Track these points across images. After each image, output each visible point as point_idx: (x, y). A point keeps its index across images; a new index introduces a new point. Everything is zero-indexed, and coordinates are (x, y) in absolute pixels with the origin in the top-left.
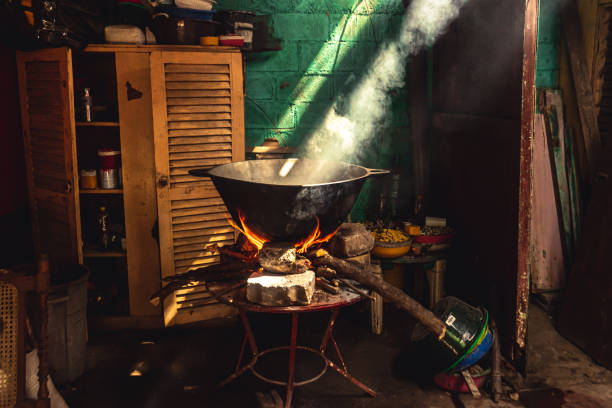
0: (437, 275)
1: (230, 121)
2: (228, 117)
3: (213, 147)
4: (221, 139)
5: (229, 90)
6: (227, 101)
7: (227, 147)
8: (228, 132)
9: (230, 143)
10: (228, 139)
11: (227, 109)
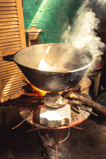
0: (98, 78)
1: (18, 21)
2: (17, 19)
3: (11, 34)
4: (15, 30)
5: (16, 6)
6: (15, 12)
7: (18, 33)
8: (17, 26)
9: (19, 31)
10: (18, 29)
11: (16, 16)
